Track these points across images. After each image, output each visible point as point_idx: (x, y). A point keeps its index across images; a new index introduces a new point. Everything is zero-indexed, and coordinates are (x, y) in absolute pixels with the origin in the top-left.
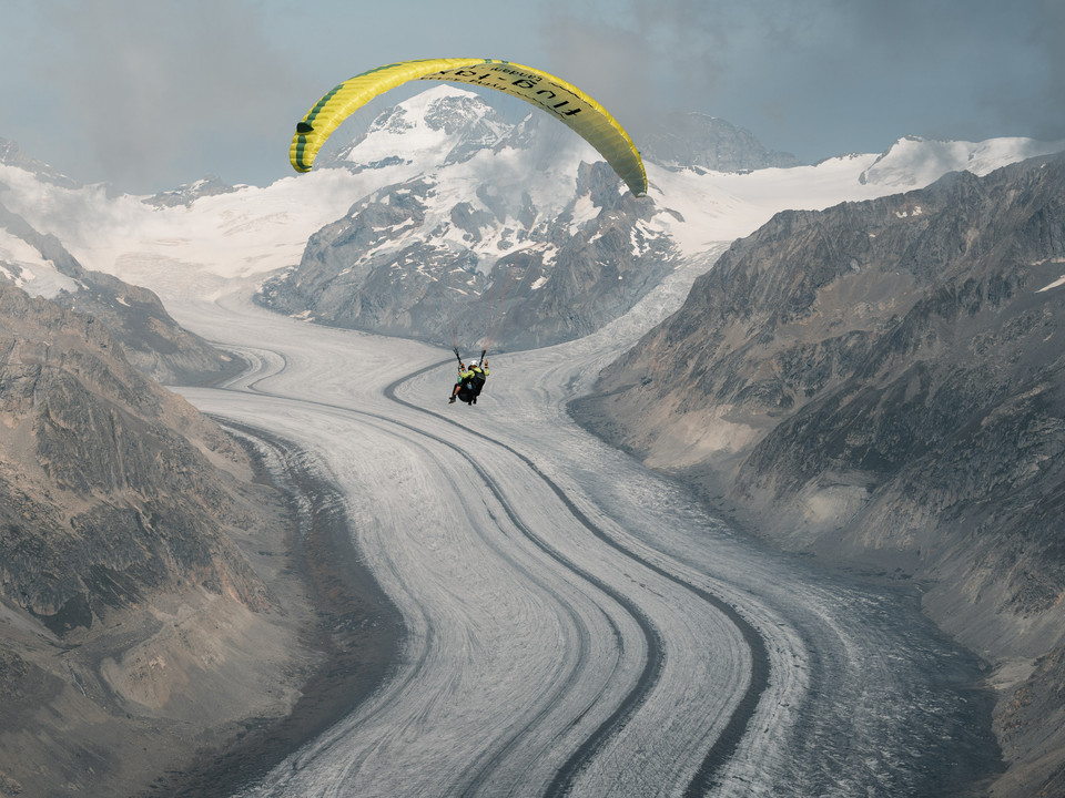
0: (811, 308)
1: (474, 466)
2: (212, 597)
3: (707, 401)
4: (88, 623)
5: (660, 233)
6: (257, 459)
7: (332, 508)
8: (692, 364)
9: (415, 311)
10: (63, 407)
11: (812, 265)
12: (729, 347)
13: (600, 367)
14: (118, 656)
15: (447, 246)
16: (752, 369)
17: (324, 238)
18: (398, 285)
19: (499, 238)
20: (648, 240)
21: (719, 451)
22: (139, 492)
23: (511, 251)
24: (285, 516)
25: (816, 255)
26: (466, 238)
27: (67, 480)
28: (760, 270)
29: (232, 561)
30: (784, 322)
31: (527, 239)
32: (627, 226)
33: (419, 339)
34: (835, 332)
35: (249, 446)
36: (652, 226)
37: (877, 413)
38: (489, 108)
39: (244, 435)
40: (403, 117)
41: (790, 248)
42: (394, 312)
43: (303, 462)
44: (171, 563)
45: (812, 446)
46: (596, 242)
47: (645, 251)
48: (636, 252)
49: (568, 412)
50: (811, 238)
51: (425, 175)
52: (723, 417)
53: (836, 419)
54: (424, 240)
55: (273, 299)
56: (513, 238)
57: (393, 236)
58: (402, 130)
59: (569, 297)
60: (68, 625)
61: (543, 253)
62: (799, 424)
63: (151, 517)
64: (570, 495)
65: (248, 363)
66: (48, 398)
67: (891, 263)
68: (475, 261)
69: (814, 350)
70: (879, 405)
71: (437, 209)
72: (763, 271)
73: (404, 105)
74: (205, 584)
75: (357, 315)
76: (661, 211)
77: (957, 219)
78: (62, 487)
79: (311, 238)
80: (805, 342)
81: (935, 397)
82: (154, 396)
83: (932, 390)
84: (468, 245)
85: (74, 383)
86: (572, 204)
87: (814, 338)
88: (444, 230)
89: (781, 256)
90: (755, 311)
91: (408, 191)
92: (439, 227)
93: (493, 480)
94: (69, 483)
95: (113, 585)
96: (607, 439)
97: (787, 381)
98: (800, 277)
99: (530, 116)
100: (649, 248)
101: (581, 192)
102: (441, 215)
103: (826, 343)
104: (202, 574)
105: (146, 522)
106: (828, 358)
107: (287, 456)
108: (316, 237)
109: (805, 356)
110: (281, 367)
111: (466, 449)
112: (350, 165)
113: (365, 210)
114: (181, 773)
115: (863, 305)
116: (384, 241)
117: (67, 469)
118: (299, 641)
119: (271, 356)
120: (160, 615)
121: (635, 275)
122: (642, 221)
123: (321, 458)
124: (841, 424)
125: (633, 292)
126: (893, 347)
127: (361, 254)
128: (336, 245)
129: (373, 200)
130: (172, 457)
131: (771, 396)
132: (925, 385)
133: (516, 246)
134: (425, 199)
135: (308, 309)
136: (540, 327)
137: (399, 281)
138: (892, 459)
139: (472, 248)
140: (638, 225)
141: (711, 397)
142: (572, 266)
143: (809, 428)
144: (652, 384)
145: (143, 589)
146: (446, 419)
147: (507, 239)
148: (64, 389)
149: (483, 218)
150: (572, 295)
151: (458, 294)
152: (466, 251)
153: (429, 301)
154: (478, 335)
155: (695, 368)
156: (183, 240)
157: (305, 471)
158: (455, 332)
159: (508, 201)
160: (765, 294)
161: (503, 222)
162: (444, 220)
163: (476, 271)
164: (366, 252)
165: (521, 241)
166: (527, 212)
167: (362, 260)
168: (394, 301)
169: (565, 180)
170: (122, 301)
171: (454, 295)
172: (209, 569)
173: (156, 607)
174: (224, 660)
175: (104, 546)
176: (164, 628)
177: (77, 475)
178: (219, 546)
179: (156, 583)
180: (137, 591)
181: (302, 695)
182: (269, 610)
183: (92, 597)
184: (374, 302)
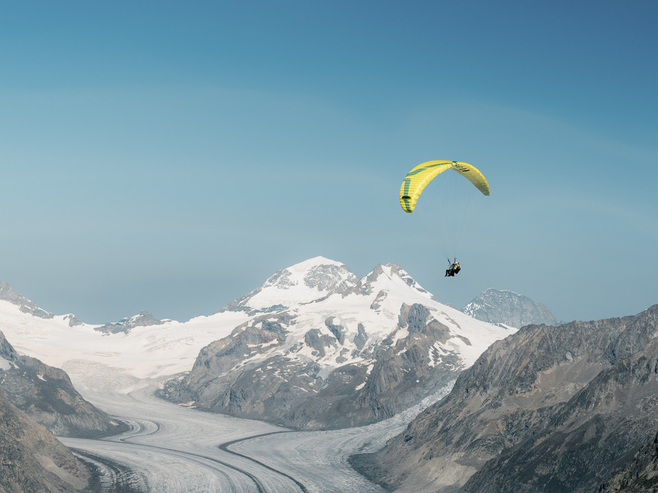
0: (533, 386)
1: (258, 486)
3: (447, 450)
5: (452, 352)
6: (95, 476)
8: (441, 424)
9: (268, 403)
11: (535, 354)
12: (469, 411)
15: (299, 359)
16: (482, 426)
17: (211, 350)
18: (258, 383)
19: (338, 355)
20: (441, 356)
21: (450, 486)
23: (345, 363)
25: (540, 347)
26: (313, 354)
28: (497, 357)
30: (511, 394)
31: (358, 356)
32: (427, 345)
34: (549, 403)
36: (446, 346)
37: (561, 450)
38: (351, 274)
39: (93, 462)
40: (289, 277)
41: (521, 341)
42: (253, 402)
43: (129, 479)
45: (510, 474)
46: (402, 355)
47: (438, 363)
48: (432, 363)
49: (348, 460)
50: (536, 334)
51: (290, 309)
52: (456, 461)
53: (530, 455)
55: (170, 393)
56: (348, 356)
57: (261, 350)
58: (287, 286)
59: (378, 393)
61: (368, 366)
62: (503, 459)
65: (131, 427)
67: (597, 356)
68: (317, 369)
69: (531, 415)
70: (563, 445)
71: (296, 333)
72: (500, 358)
73: (290, 269)
75: (227, 404)
76: (453, 337)
77: (646, 324)
79: (202, 350)
80: (525, 409)
81: (606, 440)
82: (20, 423)
83: (605, 435)
84: (315, 358)
86: (394, 333)
87: (532, 407)
88: (298, 347)
89: (514, 347)
90: (491, 387)
91: (276, 320)
92: (296, 345)
96: (369, 478)
97: (508, 437)
98: (525, 363)
99: (372, 273)
100: (441, 361)
101: (401, 325)
102: (298, 337)
103: (540, 410)
106: (541, 421)
107: (119, 475)
108: (205, 350)
109: (524, 419)
110: (153, 431)
111: (257, 476)
112: (247, 310)
113: (243, 332)
115: (572, 385)
116: (254, 354)
119: (148, 424)
121: (429, 380)
122: (440, 343)
124: (533, 458)
125: (426, 392)
126: (579, 404)
127: (237, 362)
128: (219, 355)
129: (250, 325)
131: (495, 447)
132: (599, 431)
133: (350, 360)
134: (288, 326)
135: (193, 400)
136: (355, 414)
137: (259, 380)
138: (568, 485)
139: (317, 360)
140: (436, 345)
141: (450, 447)
142: (382, 370)
143: (509, 461)
144: (412, 440)
146: (253, 460)
147: (344, 356)
149: (328, 340)
150: (381, 391)
151: (301, 391)
152: (313, 362)
153: (279, 395)
154: (309, 418)
155: (443, 427)
156: (115, 353)
157: (128, 484)
158: (293, 417)
159: (347, 329)
160: (500, 373)
161: (342, 343)
162: (299, 341)
163: (317, 377)
164: (241, 361)
165: (354, 357)
166: (360, 338)
167: (237, 368)
168: (253, 395)
169: (390, 316)
170: (41, 377)
171: (297, 392)
184: (239, 394)
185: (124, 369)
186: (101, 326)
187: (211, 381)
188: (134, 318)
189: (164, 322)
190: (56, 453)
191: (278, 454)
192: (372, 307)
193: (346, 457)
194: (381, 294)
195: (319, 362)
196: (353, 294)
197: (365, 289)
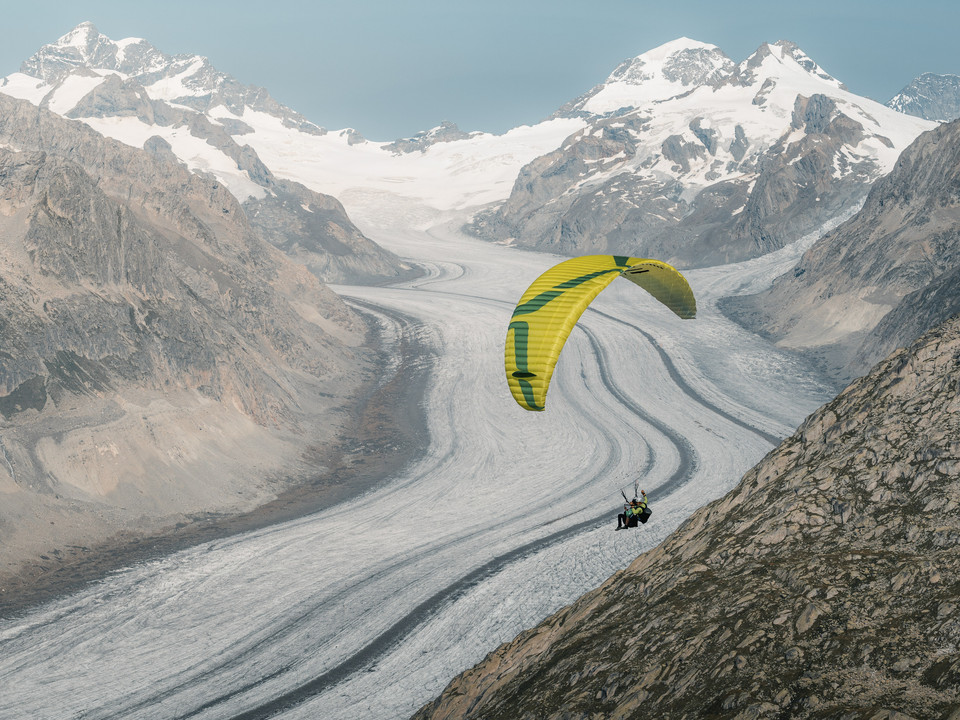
1: (591, 339)
2: (205, 401)
3: (852, 284)
4: (39, 404)
5: (866, 158)
6: (374, 329)
7: (421, 365)
8: (844, 251)
9: (613, 236)
10: (61, 195)
12: (884, 231)
14: (58, 438)
16: (902, 250)
17: (535, 169)
18: (598, 212)
19: (708, 169)
20: (851, 164)
22: (140, 289)
23: (717, 181)
24: (369, 370)
26: (674, 169)
27: (51, 267)
28: (924, 154)
29: (243, 373)
30: (943, 205)
31: (736, 170)
32: (830, 150)
35: (372, 321)
36: (859, 150)
38: (727, 60)
40: (641, 69)
42: (592, 237)
44: (160, 362)
45: (937, 311)
46: (795, 164)
47: (846, 174)
48: (837, 175)
49: (717, 305)
51: (640, 109)
52: (865, 299)
54: (633, 171)
55: (482, 229)
56: (722, 170)
57: (602, 167)
58: (639, 81)
59: (763, 217)
60: (19, 407)
61: (749, 182)
63: (147, 314)
65: (427, 272)
66: (48, 186)
68: (679, 189)
71: (649, 142)
73: (643, 57)
74: (201, 389)
75: (557, 241)
76: (868, 137)
78: (45, 273)
79: (522, 170)
84: (676, 175)
85: (78, 172)
86: (786, 136)
88: (653, 161)
89: (948, 139)
90: (915, 196)
91: (622, 125)
92: (649, 159)
93: (604, 350)
94: (53, 269)
95: (79, 371)
97: (939, 263)
99: (754, 55)
100: (851, 171)
101: (795, 125)
102: (653, 148)
104: (199, 377)
105: (140, 319)
108: (527, 169)
112: (585, 115)
113: (578, 143)
114: (84, 548)
116: (594, 173)
117: (54, 256)
118: (303, 456)
120: (126, 405)
121: (833, 197)
122: (849, 146)
123: (438, 330)
125: (829, 213)
127: (570, 185)
128: (545, 176)
129: (587, 133)
130: (242, 296)
131: (920, 278)
133: (725, 176)
134: (639, 132)
135: (512, 236)
136: (730, 247)
137: (600, 207)
140: (843, 149)
141: (856, 280)
142: (768, 187)
143: (937, 294)
144: (805, 275)
145: (116, 380)
147: (716, 170)
148: (65, 177)
149: (694, 150)
150: (766, 215)
151: (657, 219)
152: (673, 181)
153: (627, 226)
155: (847, 255)
156: (410, 179)
158: (646, 254)
159: (720, 133)
160: (928, 177)
161: (713, 153)
162: (654, 152)
163: (679, 199)
164: (575, 183)
165: (730, 172)
166: (738, 145)
167: (570, 191)
168: (593, 226)
169: (781, 113)
170: (306, 208)
171: (652, 221)
172: (208, 375)
173: (126, 399)
174: (195, 458)
175: (77, 332)
176: (126, 417)
177: (64, 261)
178: (231, 356)
179: (135, 377)
180: (105, 379)
181: (276, 498)
182: (280, 427)
183: (51, 381)
184: (573, 227)
185: (420, 199)
186: (390, 143)
187: (537, 210)
188: (434, 131)
189: (473, 135)
191: (620, 299)
192: (754, 102)
193: (715, 300)
194: (768, 83)
196: (729, 85)
197: (746, 78)
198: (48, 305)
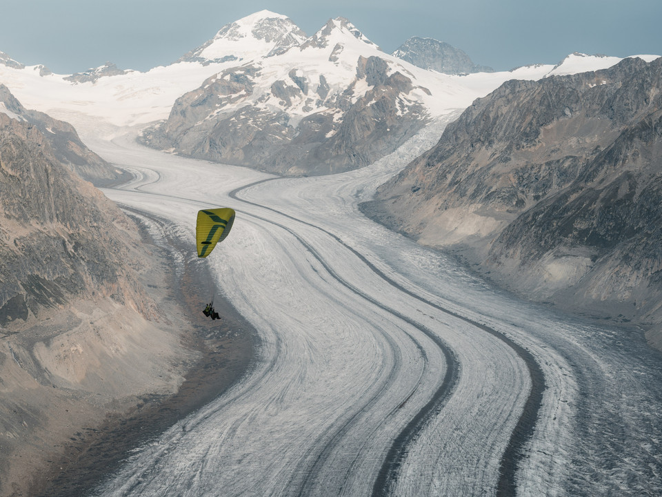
0: (537, 140)
1: (298, 238)
2: (117, 306)
3: (462, 202)
4: (24, 316)
5: (416, 102)
6: (143, 229)
7: (198, 260)
8: (450, 177)
9: (247, 149)
10: (11, 159)
11: (537, 110)
12: (477, 165)
13: (377, 185)
14: (47, 341)
15: (268, 109)
16: (495, 180)
17: (185, 101)
18: (235, 132)
19: (304, 104)
20: (407, 106)
21: (472, 235)
22: (66, 226)
23: (311, 113)
25: (541, 104)
26: (281, 103)
27: (12, 212)
28: (499, 113)
29: (132, 282)
30: (518, 149)
31: (322, 105)
32: (394, 96)
33: (249, 167)
34: (555, 157)
35: (138, 221)
36: (410, 97)
37: (597, 206)
38: (295, 26)
39: (134, 214)
40: (238, 30)
41: (522, 99)
42: (232, 149)
43: (176, 232)
44: (88, 279)
45: (548, 229)
46: (372, 105)
47: (405, 113)
48: (399, 113)
49: (359, 209)
50: (537, 92)
51: (254, 62)
52: (475, 212)
53: (566, 210)
54: (253, 104)
55: (150, 140)
56: (313, 105)
57: (231, 101)
58: (238, 39)
59: (353, 141)
60: (10, 318)
61: (333, 114)
62: (536, 214)
63: (74, 244)
64: (369, 258)
67: (594, 111)
68: (287, 118)
69: (540, 168)
70: (598, 201)
71: (262, 84)
72: (502, 114)
74: (112, 297)
75: (207, 151)
76: (416, 88)
77: (643, 81)
78: (8, 217)
79: (177, 101)
80: (533, 163)
81: (640, 196)
82: (72, 181)
83: (638, 191)
84: (283, 108)
85: (19, 142)
86: (353, 84)
87: (539, 160)
88: (266, 98)
89: (516, 104)
90: (496, 141)
91: (243, 72)
92: (263, 96)
94: (14, 214)
95: (44, 289)
96: (389, 227)
97: (520, 189)
98: (529, 118)
100: (408, 111)
101: (359, 76)
102: (265, 88)
103: (548, 164)
104: (110, 289)
105: (70, 248)
106: (550, 174)
107: (164, 228)
108: (180, 100)
109: (533, 172)
110: (156, 179)
112: (201, 60)
113: (213, 84)
114: (94, 430)
115: (575, 139)
116: (225, 104)
117: (13, 204)
118: (181, 343)
119: (150, 173)
120: (79, 315)
121: (398, 129)
122: (403, 93)
124: (570, 213)
125: (397, 139)
126: (607, 161)
127: (210, 112)
128: (193, 106)
129: (219, 77)
130: (87, 215)
131: (510, 199)
132: (632, 187)
133: (315, 110)
134: (254, 78)
135: (173, 147)
136: (332, 161)
137: (236, 129)
138: (609, 239)
139: (285, 110)
140: (400, 96)
141: (465, 199)
142: (356, 120)
143: (545, 216)
144: (420, 191)
145: (66, 295)
146: (274, 210)
147: (309, 105)
148: (12, 146)
149: (293, 91)
150: (356, 139)
151: (276, 139)
152: (281, 112)
153: (256, 143)
154: (290, 165)
155: (453, 180)
156: (90, 102)
157: (177, 237)
158: (274, 163)
159: (310, 80)
160: (503, 129)
161: (306, 93)
162: (266, 92)
163: (288, 125)
164: (213, 111)
165: (318, 107)
166: (323, 88)
167: (211, 117)
168: (232, 142)
169: (349, 68)
170: (50, 130)
171: (273, 140)
172: (116, 286)
173: (76, 308)
174: (126, 351)
175: (38, 261)
176: (82, 323)
177: (20, 209)
178: (123, 271)
179: (76, 291)
180: (62, 296)
181: (185, 380)
182: (158, 320)
183: (28, 298)
184: (218, 142)
185: (102, 118)
186: (69, 76)
187: (189, 129)
188: (100, 68)
189: (127, 72)
190: (109, 208)
192: (330, 60)
194: (337, 47)
195: (287, 111)
196: (310, 46)
197: (321, 42)
198: (17, 241)
